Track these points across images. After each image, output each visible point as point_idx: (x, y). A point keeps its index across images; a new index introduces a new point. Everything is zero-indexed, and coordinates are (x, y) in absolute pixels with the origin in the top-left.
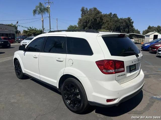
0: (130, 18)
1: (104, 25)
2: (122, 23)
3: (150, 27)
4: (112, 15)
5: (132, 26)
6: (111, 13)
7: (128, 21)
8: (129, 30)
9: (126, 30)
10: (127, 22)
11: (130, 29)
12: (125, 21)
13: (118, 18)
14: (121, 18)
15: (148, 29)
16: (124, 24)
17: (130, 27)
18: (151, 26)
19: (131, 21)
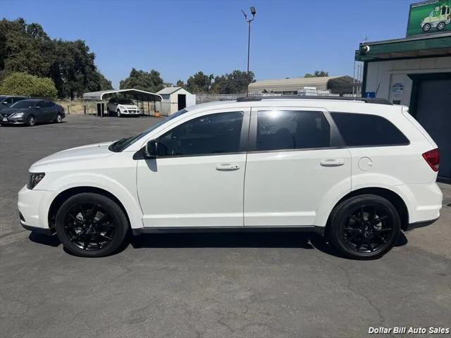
0: (83, 44)
1: (14, 57)
2: (64, 55)
3: (137, 72)
4: (26, 27)
5: (93, 68)
6: (22, 19)
7: (79, 51)
8: (85, 77)
9: (78, 77)
10: (77, 53)
11: (88, 75)
12: (71, 50)
13: (48, 39)
14: (58, 40)
15: (131, 76)
16: (70, 58)
17: (87, 69)
18: (138, 70)
19: (89, 53)
